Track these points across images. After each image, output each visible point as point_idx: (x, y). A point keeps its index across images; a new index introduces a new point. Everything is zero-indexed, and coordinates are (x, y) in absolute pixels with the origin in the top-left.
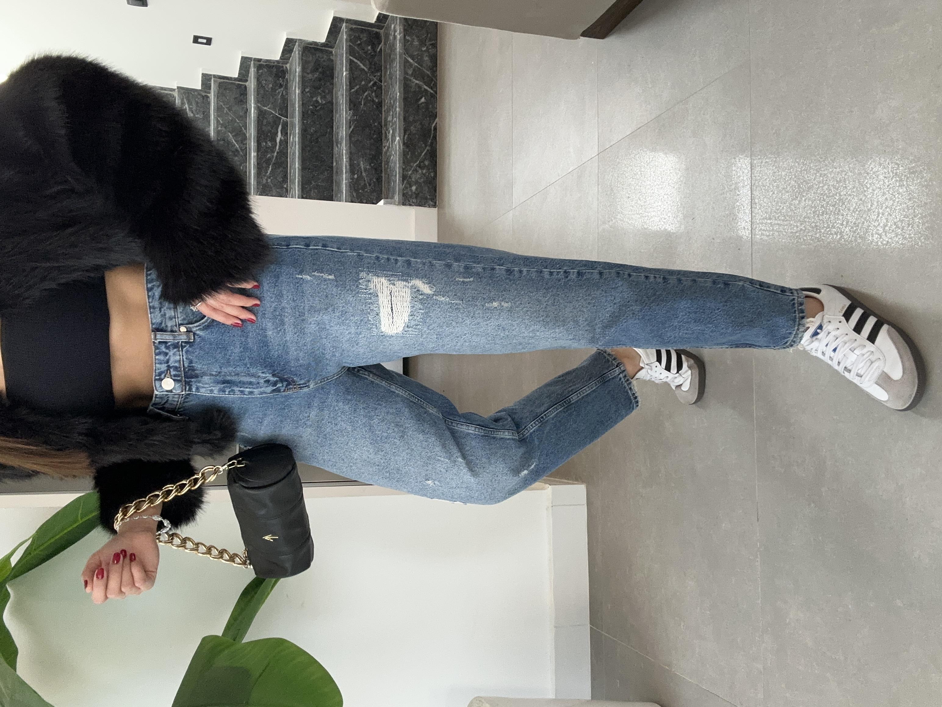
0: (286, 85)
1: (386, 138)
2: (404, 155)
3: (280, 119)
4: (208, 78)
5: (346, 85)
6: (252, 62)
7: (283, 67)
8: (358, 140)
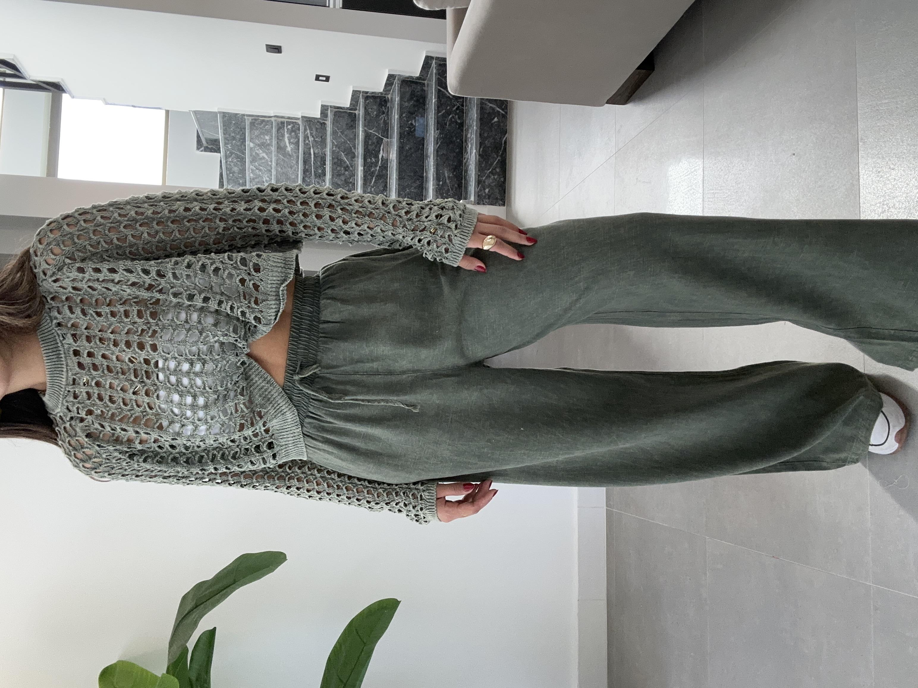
0: (388, 112)
1: (466, 151)
2: (480, 164)
3: (382, 139)
4: (326, 108)
5: (435, 109)
6: (361, 94)
7: (385, 97)
8: (443, 153)
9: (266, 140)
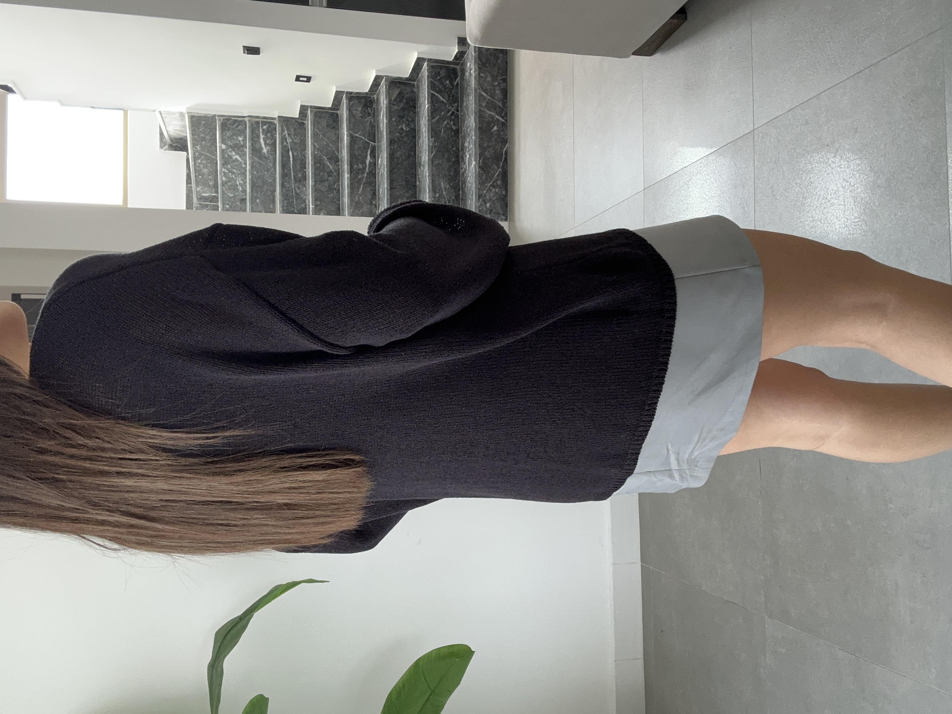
0: (374, 113)
1: (463, 161)
2: (480, 177)
3: (369, 144)
4: (305, 108)
5: (428, 116)
6: (344, 95)
7: (371, 97)
8: (438, 163)
9: (239, 141)
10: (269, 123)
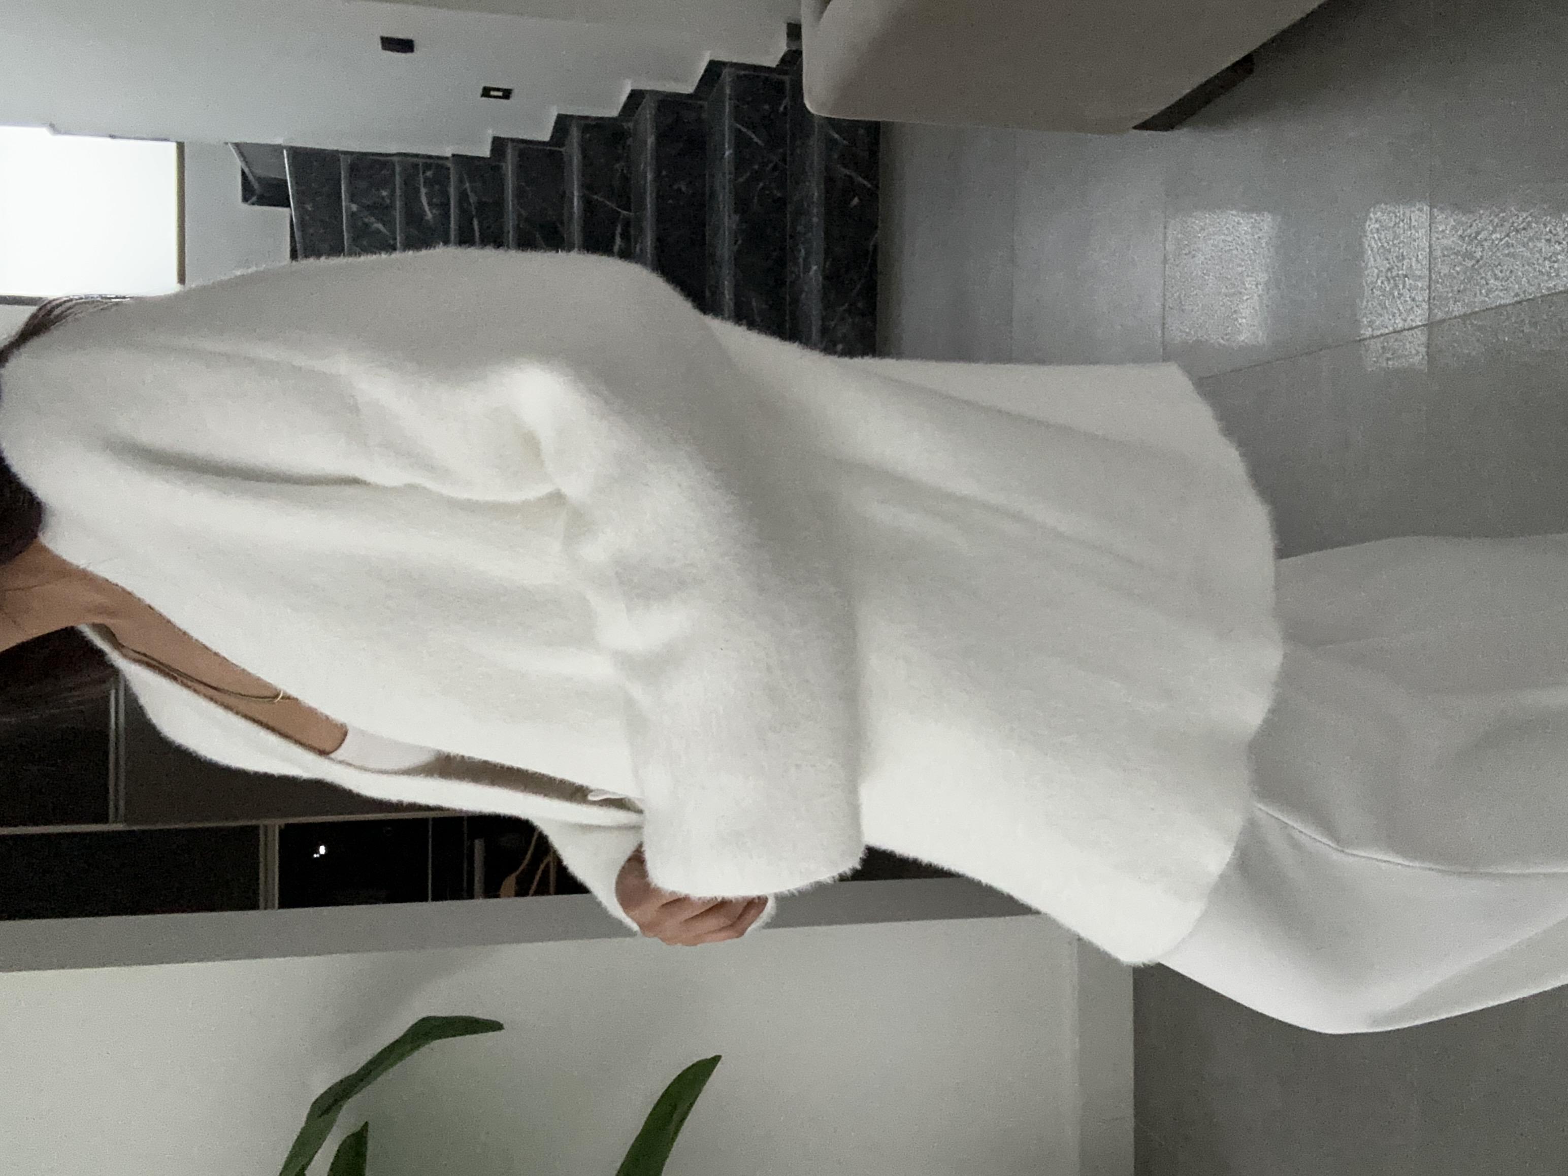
0: (628, 157)
1: (794, 259)
2: (825, 293)
3: (619, 213)
4: (502, 142)
5: (730, 172)
6: (574, 122)
7: (623, 126)
8: (747, 263)
9: (383, 198)
10: (438, 166)
